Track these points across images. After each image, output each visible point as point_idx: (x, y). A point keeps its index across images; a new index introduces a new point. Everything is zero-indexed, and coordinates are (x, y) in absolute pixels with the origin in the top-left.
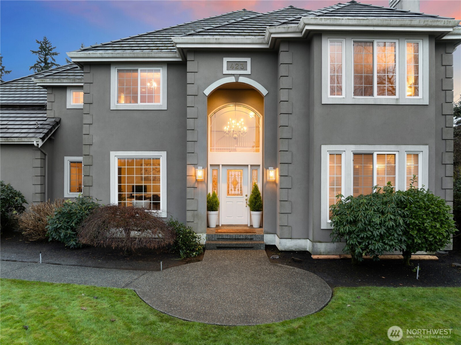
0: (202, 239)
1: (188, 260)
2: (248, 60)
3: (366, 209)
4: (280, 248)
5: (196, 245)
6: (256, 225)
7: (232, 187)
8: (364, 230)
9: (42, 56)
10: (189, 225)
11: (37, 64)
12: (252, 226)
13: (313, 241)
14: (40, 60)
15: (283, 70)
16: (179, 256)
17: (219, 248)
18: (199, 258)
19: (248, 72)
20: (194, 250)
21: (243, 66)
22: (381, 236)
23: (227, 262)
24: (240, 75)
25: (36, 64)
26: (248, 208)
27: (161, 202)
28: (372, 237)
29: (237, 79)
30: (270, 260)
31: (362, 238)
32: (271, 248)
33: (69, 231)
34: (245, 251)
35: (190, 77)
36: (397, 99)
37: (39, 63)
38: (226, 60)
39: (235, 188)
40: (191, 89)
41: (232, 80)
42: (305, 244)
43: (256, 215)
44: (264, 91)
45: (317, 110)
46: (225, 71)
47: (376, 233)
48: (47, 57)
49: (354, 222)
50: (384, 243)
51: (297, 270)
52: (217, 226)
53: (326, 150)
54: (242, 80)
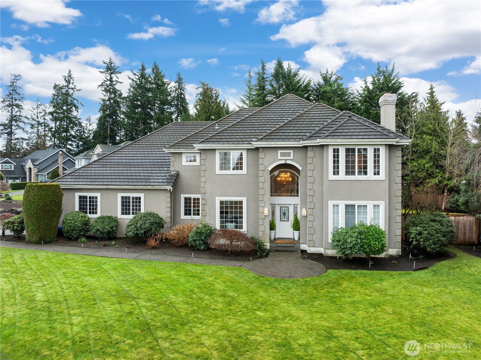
0: (268, 245)
1: (261, 257)
2: (292, 151)
3: (345, 235)
4: (308, 252)
5: (265, 249)
6: (296, 239)
7: (282, 216)
8: (343, 245)
9: (108, 75)
10: (260, 239)
11: (104, 83)
12: (294, 239)
13: (325, 249)
14: (106, 78)
15: (309, 160)
16: (257, 254)
17: (276, 251)
18: (267, 255)
19: (292, 158)
20: (264, 252)
21: (289, 154)
22: (351, 248)
23: (281, 258)
24: (287, 160)
25: (102, 83)
26: (292, 229)
27: (243, 225)
28: (346, 248)
29: (286, 161)
30: (303, 258)
31: (342, 248)
32: (304, 252)
33: (201, 242)
34: (290, 253)
35: (261, 161)
36: (368, 177)
37: (105, 81)
38: (280, 152)
39: (284, 217)
40: (261, 167)
41: (283, 162)
42: (321, 250)
43: (296, 233)
44: (300, 168)
45: (325, 183)
46: (279, 158)
47: (349, 246)
48: (112, 75)
49: (339, 241)
50: (352, 251)
51: (314, 262)
52: (275, 238)
53: (331, 203)
54: (288, 162)
